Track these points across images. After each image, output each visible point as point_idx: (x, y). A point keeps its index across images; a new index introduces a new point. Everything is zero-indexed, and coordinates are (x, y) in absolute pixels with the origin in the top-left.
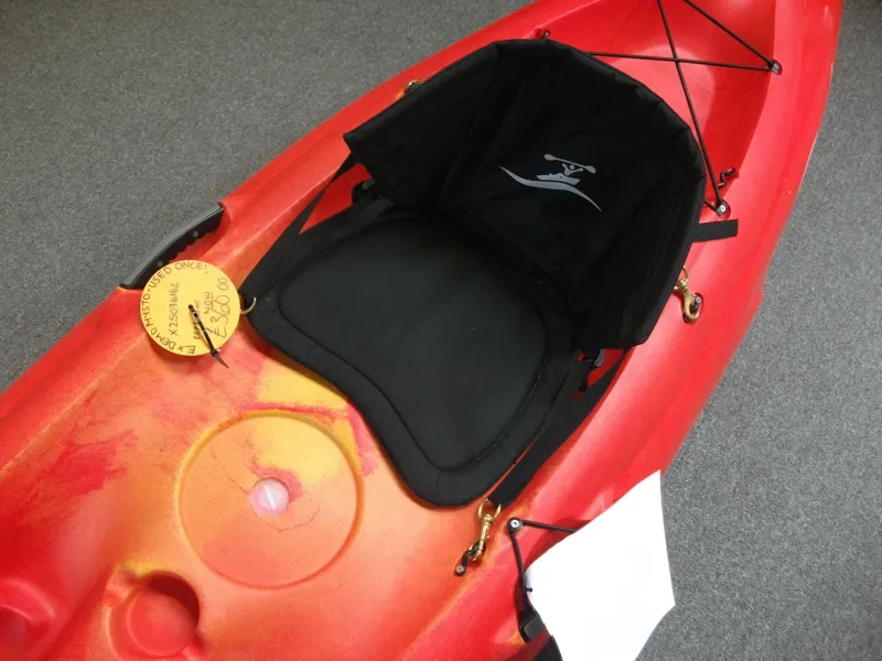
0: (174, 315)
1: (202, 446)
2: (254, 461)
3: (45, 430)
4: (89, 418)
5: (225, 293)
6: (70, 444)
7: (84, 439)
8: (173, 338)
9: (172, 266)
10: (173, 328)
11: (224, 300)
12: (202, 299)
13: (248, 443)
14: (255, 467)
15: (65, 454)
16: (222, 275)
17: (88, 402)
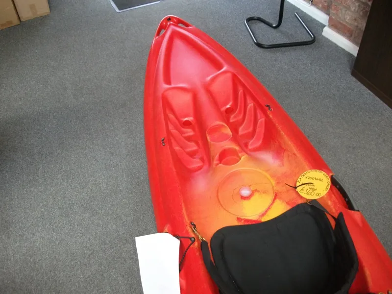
0: (312, 178)
1: (269, 180)
2: (258, 191)
3: (290, 143)
4: (290, 155)
5: (315, 195)
6: (285, 150)
7: (286, 154)
8: (305, 177)
9: (330, 181)
10: (308, 178)
11: (312, 194)
12: (315, 188)
13: (265, 192)
14: (256, 191)
15: (283, 149)
16: (322, 195)
17: (294, 154)
